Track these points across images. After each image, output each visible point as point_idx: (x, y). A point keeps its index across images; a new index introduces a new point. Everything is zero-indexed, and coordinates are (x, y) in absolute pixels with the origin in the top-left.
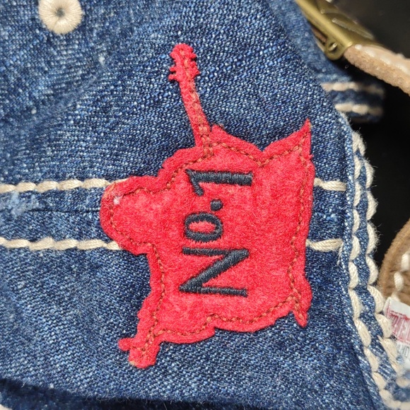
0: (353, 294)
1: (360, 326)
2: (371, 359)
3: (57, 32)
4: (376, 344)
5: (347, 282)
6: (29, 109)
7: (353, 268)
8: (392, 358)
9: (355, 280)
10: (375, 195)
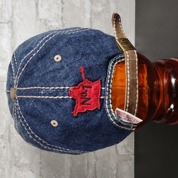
0: (106, 105)
1: (108, 110)
2: (109, 115)
4: (110, 113)
7: (107, 101)
8: (115, 116)
9: (107, 103)
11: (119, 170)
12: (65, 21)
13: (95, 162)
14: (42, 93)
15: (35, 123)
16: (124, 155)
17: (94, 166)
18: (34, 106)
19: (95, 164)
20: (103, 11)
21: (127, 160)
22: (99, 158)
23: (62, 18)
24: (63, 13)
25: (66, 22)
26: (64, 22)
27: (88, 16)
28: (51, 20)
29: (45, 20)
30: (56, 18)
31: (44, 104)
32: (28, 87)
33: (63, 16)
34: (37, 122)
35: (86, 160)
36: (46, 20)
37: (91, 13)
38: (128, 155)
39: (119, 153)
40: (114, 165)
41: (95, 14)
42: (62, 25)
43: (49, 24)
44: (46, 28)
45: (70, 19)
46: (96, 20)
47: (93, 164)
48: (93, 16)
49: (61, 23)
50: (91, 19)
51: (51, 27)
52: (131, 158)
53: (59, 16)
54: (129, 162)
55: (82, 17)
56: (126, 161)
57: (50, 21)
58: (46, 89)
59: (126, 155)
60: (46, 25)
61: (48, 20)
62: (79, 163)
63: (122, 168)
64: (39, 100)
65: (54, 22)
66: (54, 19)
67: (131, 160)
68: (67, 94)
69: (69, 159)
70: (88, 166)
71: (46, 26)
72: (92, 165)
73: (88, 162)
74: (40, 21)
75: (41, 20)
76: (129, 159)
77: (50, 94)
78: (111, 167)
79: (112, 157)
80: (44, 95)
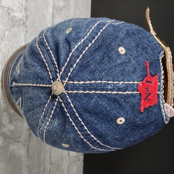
0: (161, 100)
1: (162, 105)
2: (163, 110)
3: (121, 54)
4: (163, 108)
5: (160, 98)
6: (116, 65)
7: (161, 96)
8: (166, 111)
9: (161, 98)
10: (164, 85)
11: (69, 172)
12: (29, 12)
13: (50, 167)
14: (109, 87)
15: (96, 121)
16: (74, 157)
17: (49, 172)
18: (99, 102)
19: (50, 169)
20: (64, 6)
21: (77, 161)
22: (54, 163)
23: (26, 9)
24: (27, 3)
25: (30, 14)
26: (27, 13)
27: (51, 10)
28: (15, 10)
29: (7, 9)
30: (20, 8)
31: (110, 100)
32: (88, 81)
33: (27, 7)
34: (98, 120)
35: (42, 167)
36: (9, 9)
37: (54, 8)
38: (78, 156)
39: (71, 155)
40: (66, 167)
41: (57, 9)
42: (25, 17)
43: (12, 14)
44: (9, 19)
45: (34, 11)
46: (57, 15)
47: (49, 170)
48: (55, 11)
49: (25, 15)
50: (53, 13)
51: (14, 17)
52: (80, 158)
53: (23, 6)
54: (78, 162)
55: (45, 10)
56: (75, 163)
57: (13, 11)
58: (114, 84)
59: (76, 156)
60: (9, 14)
61: (11, 9)
62: (36, 171)
63: (72, 170)
64: (104, 96)
65: (17, 12)
66: (17, 9)
67: (79, 160)
68: (135, 89)
69: (27, 169)
70: (43, 172)
71: (8, 16)
72: (47, 171)
73: (44, 169)
74: (3, 9)
75: (4, 7)
76: (78, 160)
77: (119, 89)
78: (64, 170)
79: (64, 160)
80: (111, 90)
